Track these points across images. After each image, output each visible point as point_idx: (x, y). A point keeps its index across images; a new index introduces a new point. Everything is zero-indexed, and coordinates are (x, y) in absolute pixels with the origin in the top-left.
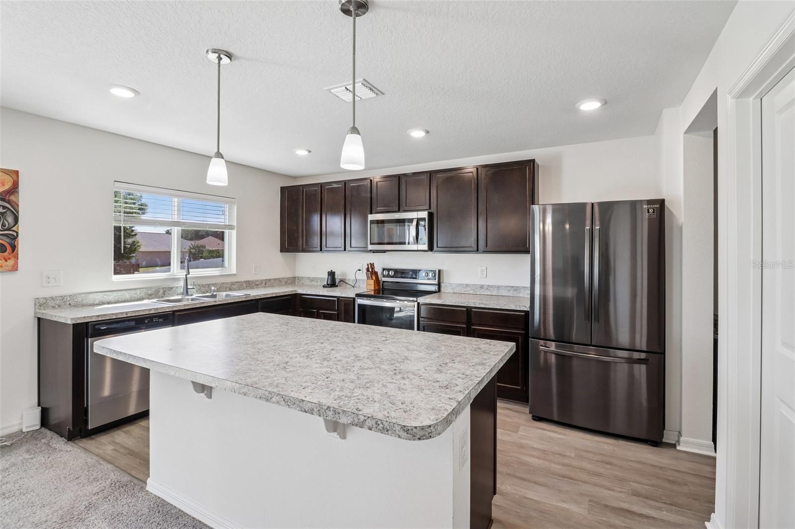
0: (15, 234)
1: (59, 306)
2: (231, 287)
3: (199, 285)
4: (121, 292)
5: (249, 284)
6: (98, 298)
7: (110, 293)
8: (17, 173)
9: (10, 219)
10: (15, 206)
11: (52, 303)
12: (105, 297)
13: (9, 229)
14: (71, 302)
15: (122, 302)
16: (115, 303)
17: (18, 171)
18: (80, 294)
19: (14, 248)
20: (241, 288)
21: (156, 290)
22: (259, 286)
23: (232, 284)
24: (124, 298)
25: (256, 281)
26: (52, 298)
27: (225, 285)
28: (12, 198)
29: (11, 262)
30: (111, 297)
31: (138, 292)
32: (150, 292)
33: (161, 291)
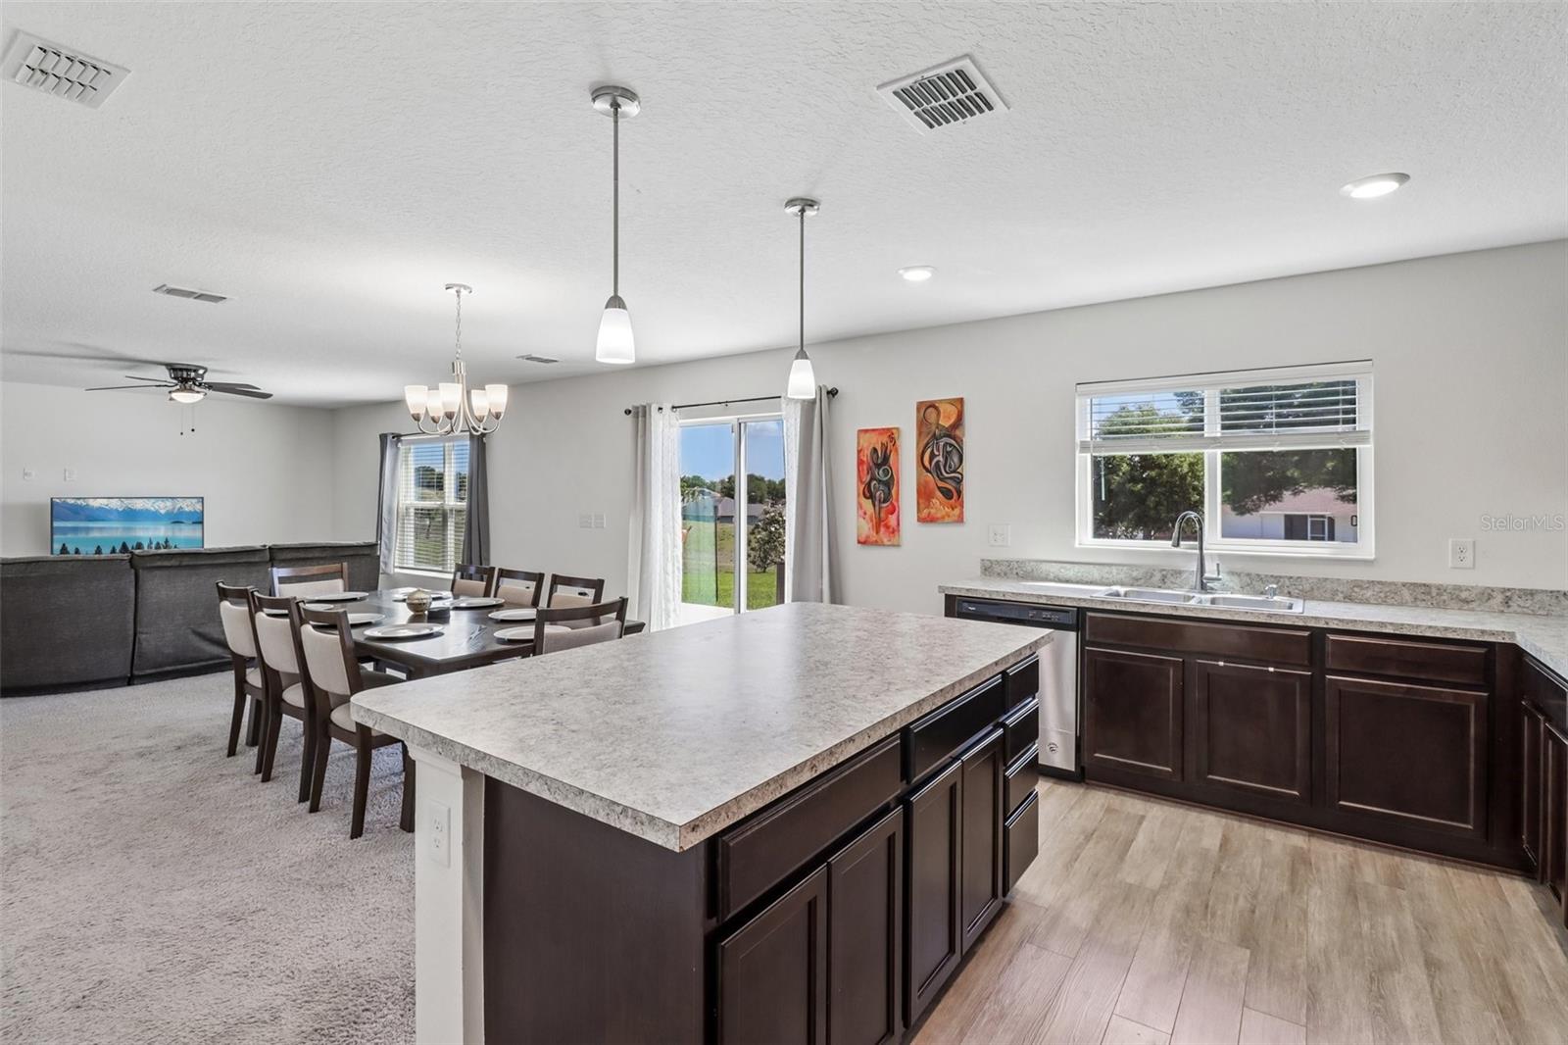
0: (960, 476)
1: (1005, 574)
2: (1352, 593)
3: (1248, 575)
4: (1087, 567)
5: (1429, 593)
6: (1054, 569)
7: (1068, 566)
8: (961, 401)
9: (956, 459)
10: (960, 441)
11: (997, 569)
12: (1062, 570)
13: (954, 472)
14: (1018, 571)
15: (1087, 583)
16: (1077, 583)
17: (962, 399)
18: (1030, 561)
19: (959, 493)
20: (1389, 601)
21: (1147, 573)
22: (1473, 605)
23: (1358, 584)
24: (1090, 578)
25: (1459, 588)
26: (997, 562)
27: (1329, 586)
28: (958, 433)
29: (957, 511)
30: (1072, 572)
31: (1114, 570)
32: (1135, 574)
33: (1158, 576)
